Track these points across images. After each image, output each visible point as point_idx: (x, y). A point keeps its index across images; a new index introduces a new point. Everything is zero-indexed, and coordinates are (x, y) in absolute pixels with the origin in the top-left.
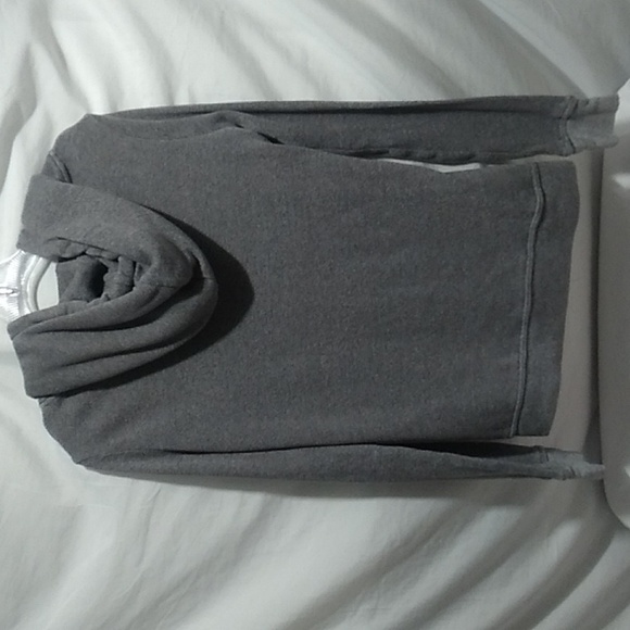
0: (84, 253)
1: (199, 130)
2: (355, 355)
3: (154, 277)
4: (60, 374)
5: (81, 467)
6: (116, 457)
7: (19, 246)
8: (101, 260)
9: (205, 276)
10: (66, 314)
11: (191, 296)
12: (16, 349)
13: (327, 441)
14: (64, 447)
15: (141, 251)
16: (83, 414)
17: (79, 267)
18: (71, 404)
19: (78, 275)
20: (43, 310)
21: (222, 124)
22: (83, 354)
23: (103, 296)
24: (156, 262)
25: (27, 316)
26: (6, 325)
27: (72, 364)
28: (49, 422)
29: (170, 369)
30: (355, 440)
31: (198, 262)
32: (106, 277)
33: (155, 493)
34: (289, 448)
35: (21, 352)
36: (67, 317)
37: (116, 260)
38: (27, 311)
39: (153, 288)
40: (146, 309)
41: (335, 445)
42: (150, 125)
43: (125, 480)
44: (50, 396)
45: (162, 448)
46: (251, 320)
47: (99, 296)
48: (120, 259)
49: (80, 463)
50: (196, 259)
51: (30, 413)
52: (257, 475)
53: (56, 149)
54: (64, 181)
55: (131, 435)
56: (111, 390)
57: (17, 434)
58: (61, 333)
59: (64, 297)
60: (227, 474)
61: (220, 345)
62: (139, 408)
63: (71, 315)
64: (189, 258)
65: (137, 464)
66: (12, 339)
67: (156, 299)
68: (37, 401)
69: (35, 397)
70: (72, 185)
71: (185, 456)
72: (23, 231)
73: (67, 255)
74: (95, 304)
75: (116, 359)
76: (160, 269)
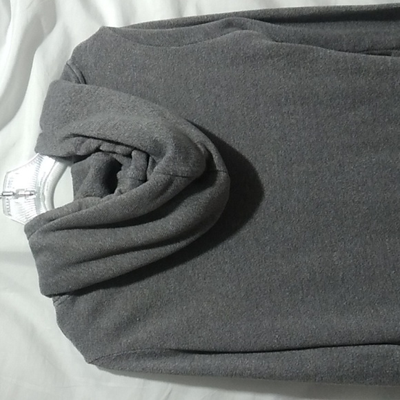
0: (98, 150)
1: (208, 35)
2: (369, 251)
3: (168, 166)
4: (73, 271)
5: (93, 367)
6: (128, 356)
7: (37, 149)
8: (114, 156)
9: (218, 168)
10: (80, 209)
11: (204, 188)
12: (32, 248)
13: (345, 341)
14: (77, 346)
15: (155, 141)
16: (96, 312)
17: (94, 163)
18: (85, 302)
19: (92, 172)
20: (58, 208)
21: (230, 29)
22: (96, 250)
23: (116, 191)
24: (169, 152)
25: (42, 214)
26: (23, 226)
27: (85, 261)
28: (63, 320)
29: (182, 267)
30: (375, 340)
31: (210, 155)
32: (119, 174)
33: (166, 394)
34: (304, 349)
35: (37, 250)
36: (80, 212)
37: (129, 156)
38: (43, 211)
39: (167, 178)
40: (159, 201)
41: (354, 345)
42: (161, 32)
43: (137, 380)
44: (64, 294)
45: (173, 346)
46: (260, 217)
47: (113, 192)
48: (134, 153)
49: (92, 363)
50: (209, 152)
51: (44, 311)
52: (271, 377)
53: (73, 58)
54: (79, 83)
55: (143, 334)
56: (124, 289)
57: (32, 334)
58: (75, 230)
59: (78, 194)
60: (241, 375)
61: (231, 242)
62: (150, 306)
63: (84, 211)
64: (202, 150)
65: (150, 364)
66: (28, 238)
67: (170, 191)
68: (51, 299)
69: (50, 296)
70: (87, 86)
71: (196, 356)
72: (41, 135)
73: (81, 152)
74: (108, 199)
75: (129, 255)
76: (175, 158)
